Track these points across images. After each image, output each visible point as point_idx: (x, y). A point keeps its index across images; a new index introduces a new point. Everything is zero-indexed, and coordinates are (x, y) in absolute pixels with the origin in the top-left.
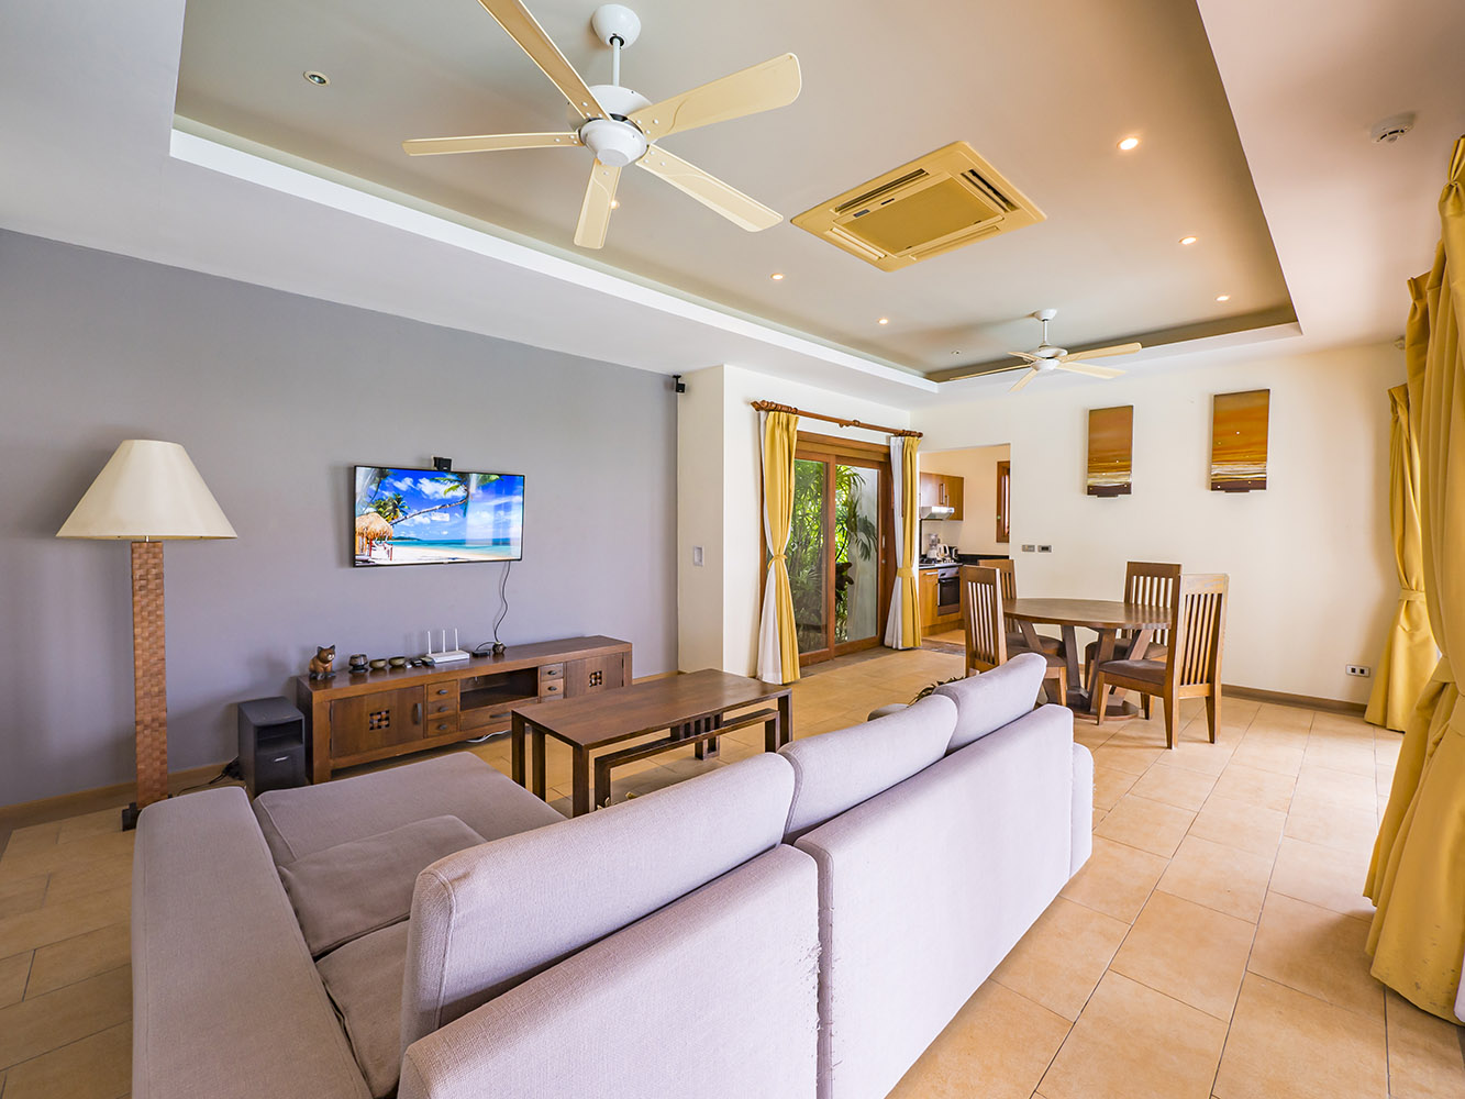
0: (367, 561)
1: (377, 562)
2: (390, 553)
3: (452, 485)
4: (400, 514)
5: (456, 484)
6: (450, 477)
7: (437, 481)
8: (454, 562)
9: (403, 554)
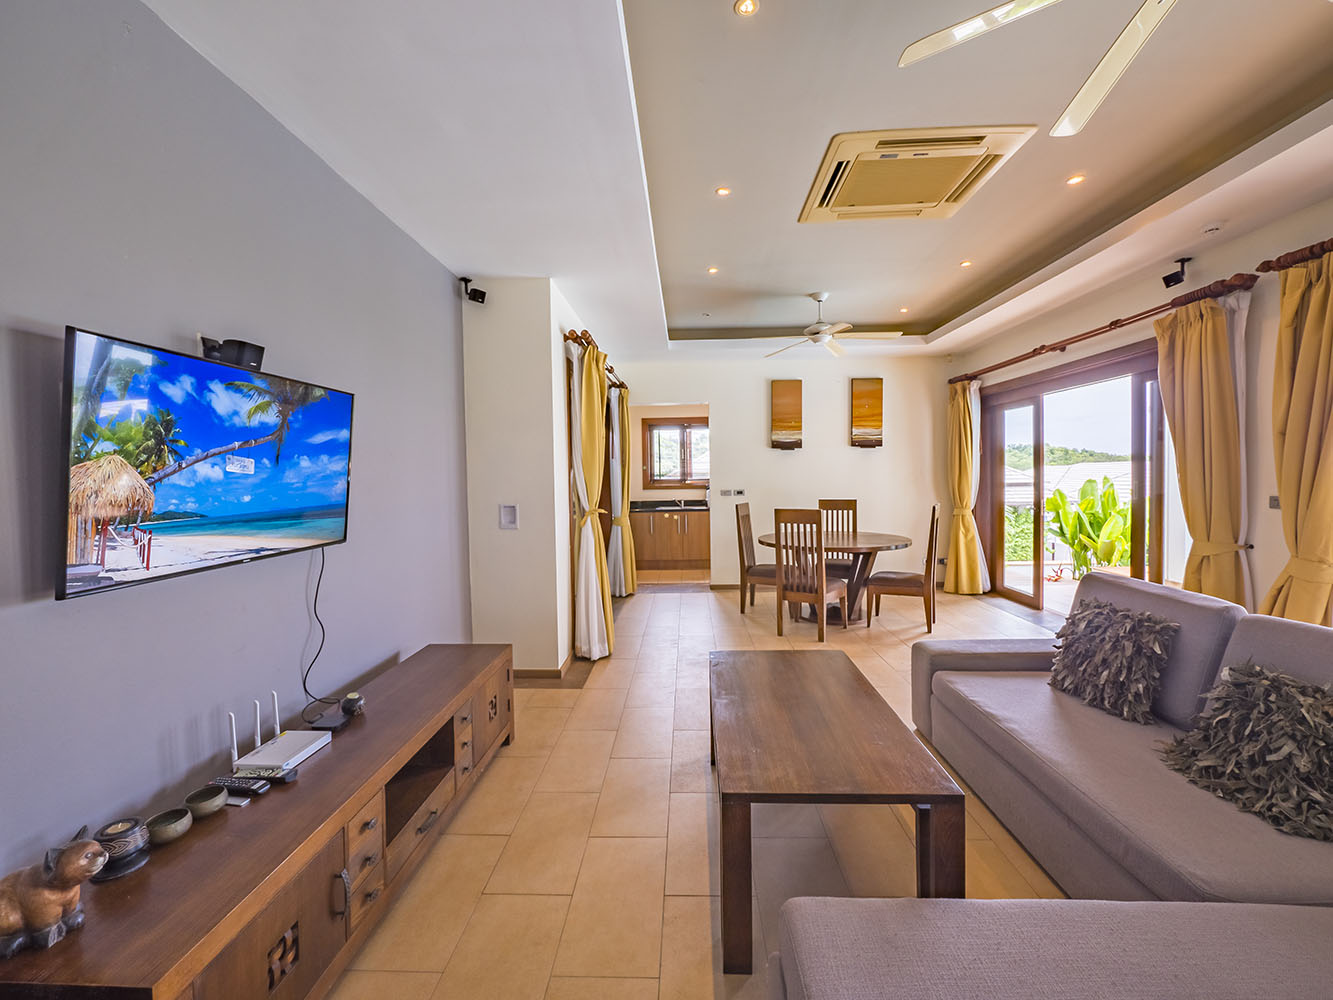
0: (95, 578)
1: (117, 577)
2: (145, 553)
3: (260, 401)
4: (170, 460)
5: (267, 399)
6: (259, 383)
7: (238, 390)
8: (259, 555)
9: (174, 551)
